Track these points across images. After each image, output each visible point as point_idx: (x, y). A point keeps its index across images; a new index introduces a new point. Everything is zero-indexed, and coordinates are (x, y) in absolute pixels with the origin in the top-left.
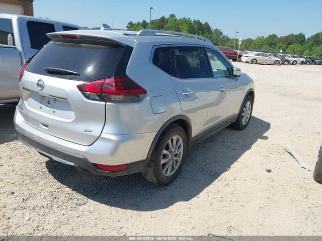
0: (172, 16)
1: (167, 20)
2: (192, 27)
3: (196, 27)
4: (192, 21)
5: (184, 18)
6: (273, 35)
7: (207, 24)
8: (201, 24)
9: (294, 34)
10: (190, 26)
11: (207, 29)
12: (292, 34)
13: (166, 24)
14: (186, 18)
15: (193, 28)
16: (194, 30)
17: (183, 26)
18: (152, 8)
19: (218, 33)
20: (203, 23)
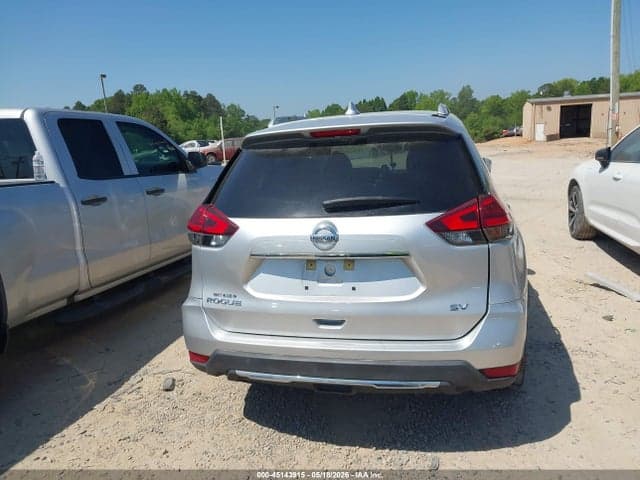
0: (139, 88)
1: (129, 97)
2: (184, 106)
3: (191, 104)
4: (182, 94)
5: (165, 90)
6: (334, 105)
7: (210, 97)
8: (200, 98)
9: (367, 101)
10: (180, 105)
11: (214, 106)
12: (364, 101)
13: (130, 105)
14: (169, 89)
15: (186, 107)
16: (189, 111)
17: (164, 105)
18: (104, 76)
19: (236, 111)
20: (204, 96)
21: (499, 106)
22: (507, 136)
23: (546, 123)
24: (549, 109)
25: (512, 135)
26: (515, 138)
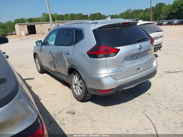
21: (3, 26)
22: (10, 35)
23: (24, 31)
24: (24, 26)
25: (13, 34)
26: (14, 35)
